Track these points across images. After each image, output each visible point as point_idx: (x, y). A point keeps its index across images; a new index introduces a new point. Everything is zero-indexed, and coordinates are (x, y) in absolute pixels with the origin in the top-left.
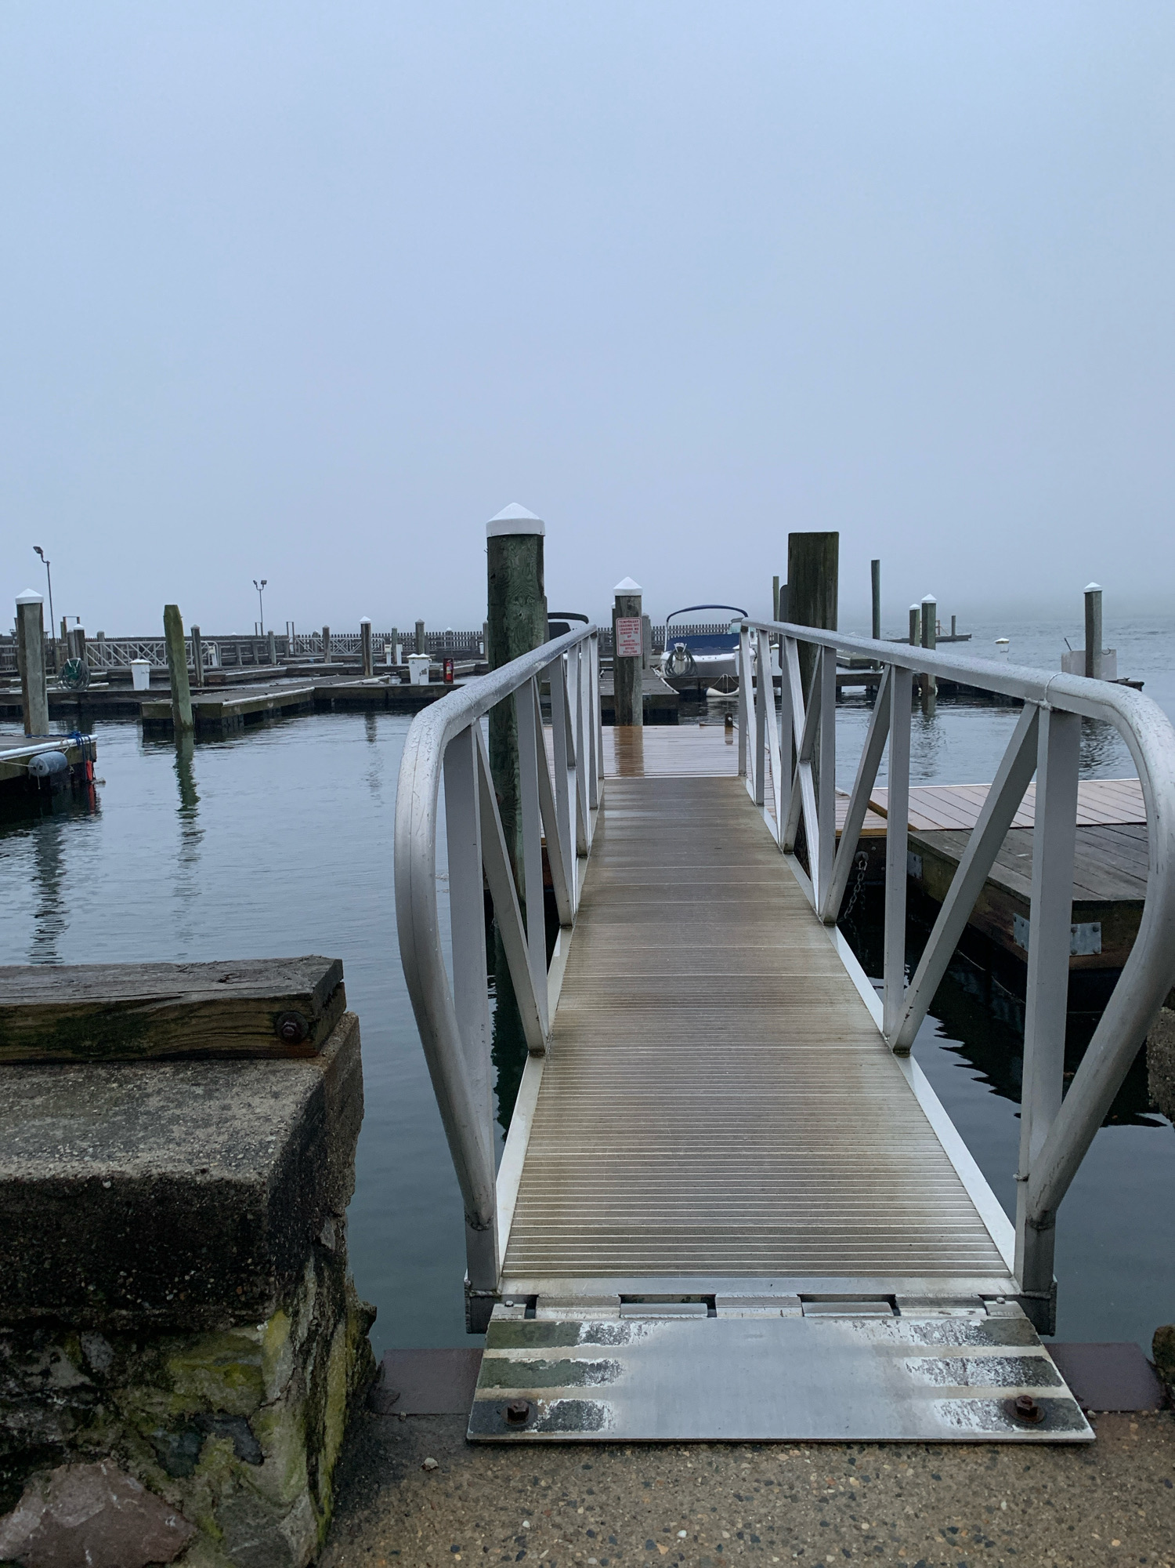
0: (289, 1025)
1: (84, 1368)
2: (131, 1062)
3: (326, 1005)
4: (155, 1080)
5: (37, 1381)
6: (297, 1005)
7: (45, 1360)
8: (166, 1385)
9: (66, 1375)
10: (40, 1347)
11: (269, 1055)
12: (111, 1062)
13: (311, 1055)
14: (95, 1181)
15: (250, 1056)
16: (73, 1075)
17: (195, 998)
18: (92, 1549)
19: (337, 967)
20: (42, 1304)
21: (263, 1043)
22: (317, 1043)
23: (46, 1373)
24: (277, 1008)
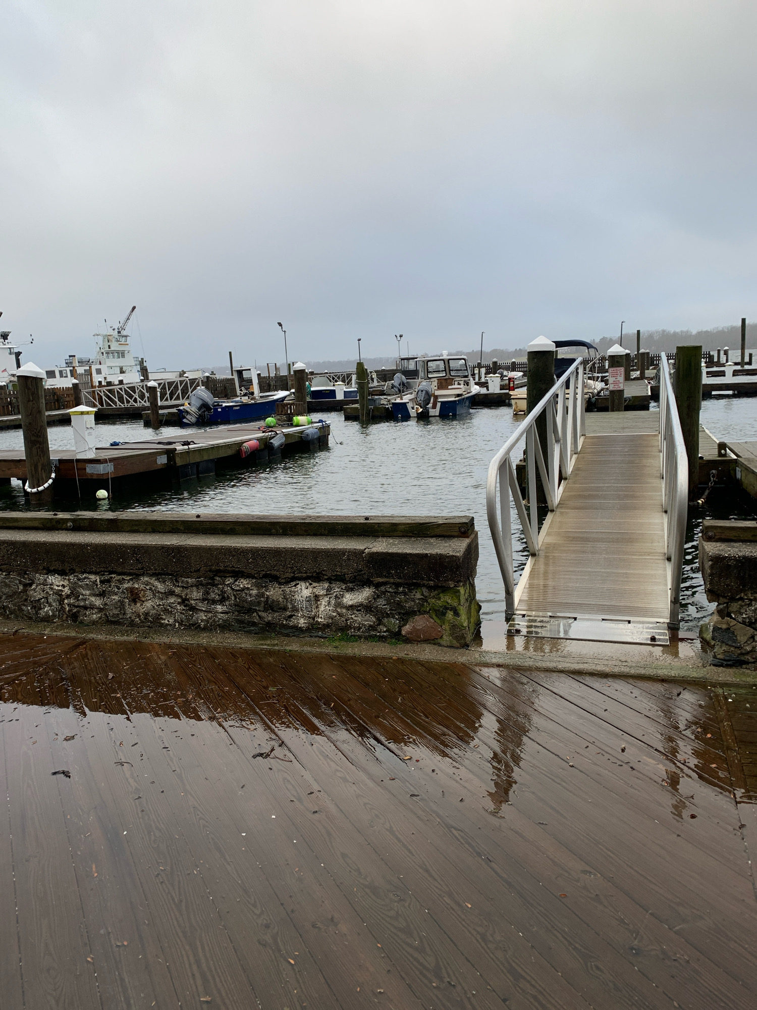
0: (463, 530)
1: (422, 595)
2: (425, 537)
3: (471, 527)
4: (432, 540)
5: (413, 596)
6: (465, 525)
7: (414, 592)
8: (439, 599)
9: (418, 596)
10: (413, 589)
11: (458, 537)
12: (421, 537)
13: (468, 537)
14: (427, 554)
15: (454, 537)
16: (413, 539)
17: (440, 522)
18: (423, 634)
19: (473, 518)
20: (415, 580)
21: (456, 534)
22: (469, 535)
23: (414, 595)
24: (460, 526)
